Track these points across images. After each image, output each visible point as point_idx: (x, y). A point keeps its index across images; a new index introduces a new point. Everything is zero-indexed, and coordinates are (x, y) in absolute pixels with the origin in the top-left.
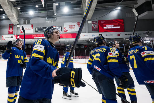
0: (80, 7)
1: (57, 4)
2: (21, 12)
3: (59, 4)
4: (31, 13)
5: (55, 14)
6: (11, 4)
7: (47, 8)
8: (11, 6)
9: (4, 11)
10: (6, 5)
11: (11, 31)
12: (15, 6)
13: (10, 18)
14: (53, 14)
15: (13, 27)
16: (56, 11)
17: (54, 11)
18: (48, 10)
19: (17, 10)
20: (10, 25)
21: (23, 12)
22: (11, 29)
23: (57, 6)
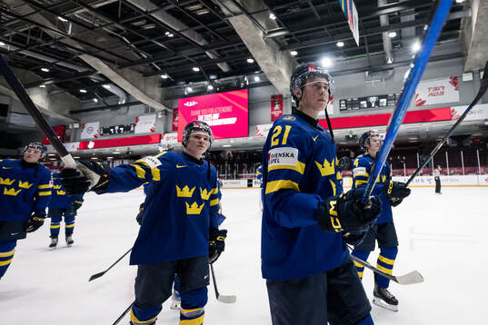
0: (457, 35)
1: (393, 35)
2: (299, 62)
3: (399, 33)
4: (326, 63)
5: (390, 62)
6: (274, 43)
7: (367, 47)
8: (273, 48)
9: (255, 63)
10: (260, 48)
11: (276, 114)
12: (282, 48)
13: (272, 80)
14: (385, 62)
15: (281, 103)
16: (392, 52)
17: (385, 53)
18: (371, 50)
19: (290, 57)
20: (273, 97)
21: (305, 61)
22: (277, 107)
23: (392, 39)
